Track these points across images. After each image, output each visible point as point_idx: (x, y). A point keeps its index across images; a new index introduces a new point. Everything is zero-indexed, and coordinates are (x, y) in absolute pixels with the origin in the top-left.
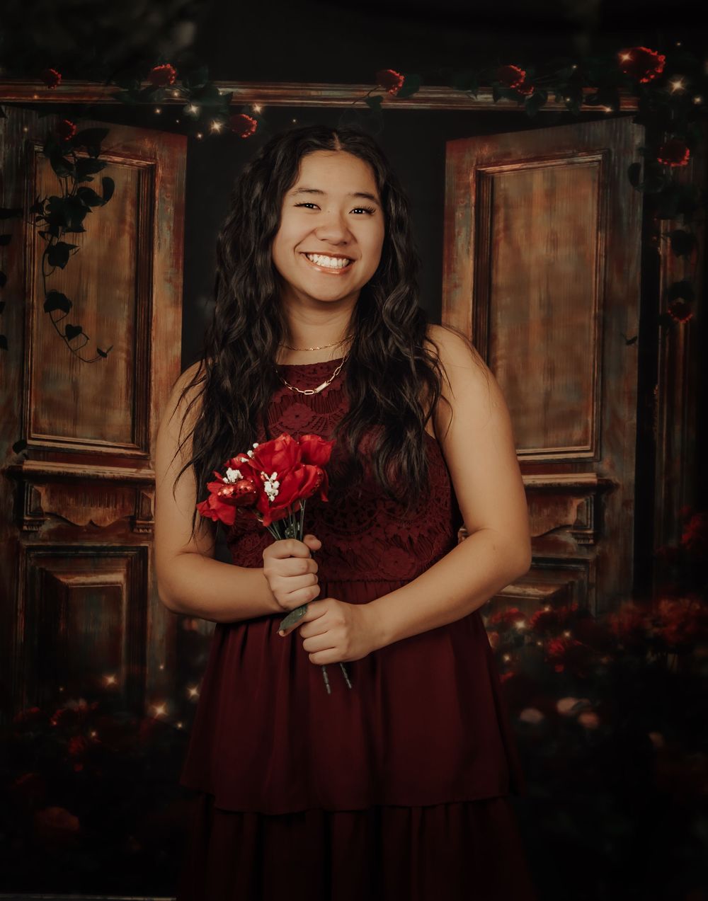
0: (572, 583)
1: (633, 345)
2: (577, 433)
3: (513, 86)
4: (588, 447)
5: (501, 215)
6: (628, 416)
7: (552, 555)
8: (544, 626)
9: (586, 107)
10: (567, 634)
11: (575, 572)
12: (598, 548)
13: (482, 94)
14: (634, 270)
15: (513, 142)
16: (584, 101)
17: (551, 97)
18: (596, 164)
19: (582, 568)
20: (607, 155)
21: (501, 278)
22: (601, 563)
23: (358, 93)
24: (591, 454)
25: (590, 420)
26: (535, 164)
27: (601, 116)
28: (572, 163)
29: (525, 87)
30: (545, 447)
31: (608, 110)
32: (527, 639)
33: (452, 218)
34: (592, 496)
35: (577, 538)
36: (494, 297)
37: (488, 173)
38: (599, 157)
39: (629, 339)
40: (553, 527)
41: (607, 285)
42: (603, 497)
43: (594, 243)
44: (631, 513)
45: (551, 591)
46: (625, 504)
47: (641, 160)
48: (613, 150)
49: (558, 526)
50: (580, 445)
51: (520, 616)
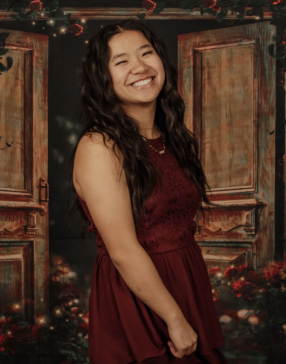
0: (244, 254)
1: (273, 135)
2: (246, 179)
3: (210, 7)
4: (251, 186)
5: (206, 71)
6: (271, 170)
7: (235, 240)
8: (231, 275)
9: (247, 17)
10: (242, 279)
11: (246, 248)
12: (257, 236)
13: (195, 11)
14: (273, 97)
15: (211, 35)
16: (246, 14)
17: (229, 12)
18: (252, 45)
19: (249, 246)
20: (258, 40)
21: (206, 103)
22: (259, 243)
23: (133, 12)
24: (253, 190)
25: (252, 172)
26: (222, 46)
27: (254, 21)
28: (241, 45)
29: (216, 7)
30: (230, 186)
31: (258, 18)
32: (223, 282)
33: (182, 73)
34: (253, 210)
35: (247, 232)
36: (203, 112)
37: (199, 51)
38: (254, 42)
39: (271, 132)
40: (234, 226)
41: (259, 105)
42: (259, 211)
43: (253, 84)
44: (273, 218)
45: (234, 258)
46: (270, 214)
47: (275, 43)
48: (260, 38)
49: (237, 226)
50: (248, 185)
51: (219, 270)
